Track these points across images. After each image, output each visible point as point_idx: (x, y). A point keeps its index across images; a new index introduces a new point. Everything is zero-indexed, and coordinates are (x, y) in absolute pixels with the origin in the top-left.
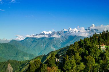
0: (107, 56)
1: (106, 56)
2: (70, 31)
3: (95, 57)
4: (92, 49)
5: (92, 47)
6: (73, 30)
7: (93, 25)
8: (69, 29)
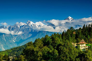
0: (90, 56)
1: (88, 57)
2: (30, 25)
3: (70, 58)
4: (65, 48)
5: (64, 45)
6: (35, 24)
7: (70, 18)
8: (29, 23)
